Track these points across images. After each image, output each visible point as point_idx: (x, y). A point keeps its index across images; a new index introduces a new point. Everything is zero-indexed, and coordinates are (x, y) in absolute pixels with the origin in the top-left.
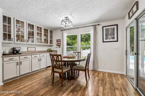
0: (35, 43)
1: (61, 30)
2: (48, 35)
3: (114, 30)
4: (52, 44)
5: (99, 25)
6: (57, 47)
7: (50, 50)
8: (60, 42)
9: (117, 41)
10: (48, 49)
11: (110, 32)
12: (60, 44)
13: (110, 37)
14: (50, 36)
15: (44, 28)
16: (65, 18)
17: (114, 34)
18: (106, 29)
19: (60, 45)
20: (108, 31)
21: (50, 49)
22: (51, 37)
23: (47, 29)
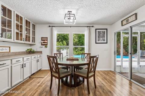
0: (12, 40)
1: (49, 26)
2: (30, 29)
3: (104, 33)
4: (34, 42)
5: (93, 26)
6: (42, 47)
7: (31, 51)
8: (47, 40)
9: (107, 43)
10: (28, 50)
11: (101, 35)
12: (47, 43)
13: (101, 39)
14: (33, 31)
15: (25, 19)
16: (68, 12)
17: (104, 37)
18: (98, 32)
19: (47, 45)
20: (100, 34)
21: (31, 49)
22: (34, 33)
23: (30, 21)
